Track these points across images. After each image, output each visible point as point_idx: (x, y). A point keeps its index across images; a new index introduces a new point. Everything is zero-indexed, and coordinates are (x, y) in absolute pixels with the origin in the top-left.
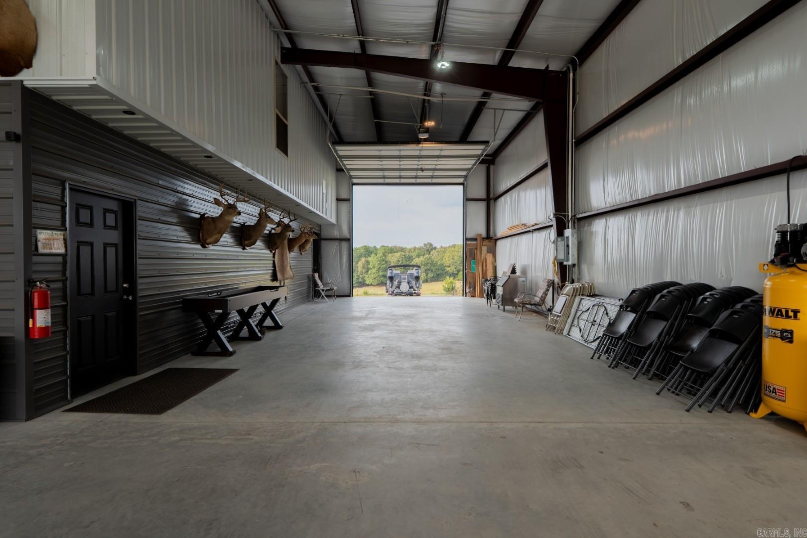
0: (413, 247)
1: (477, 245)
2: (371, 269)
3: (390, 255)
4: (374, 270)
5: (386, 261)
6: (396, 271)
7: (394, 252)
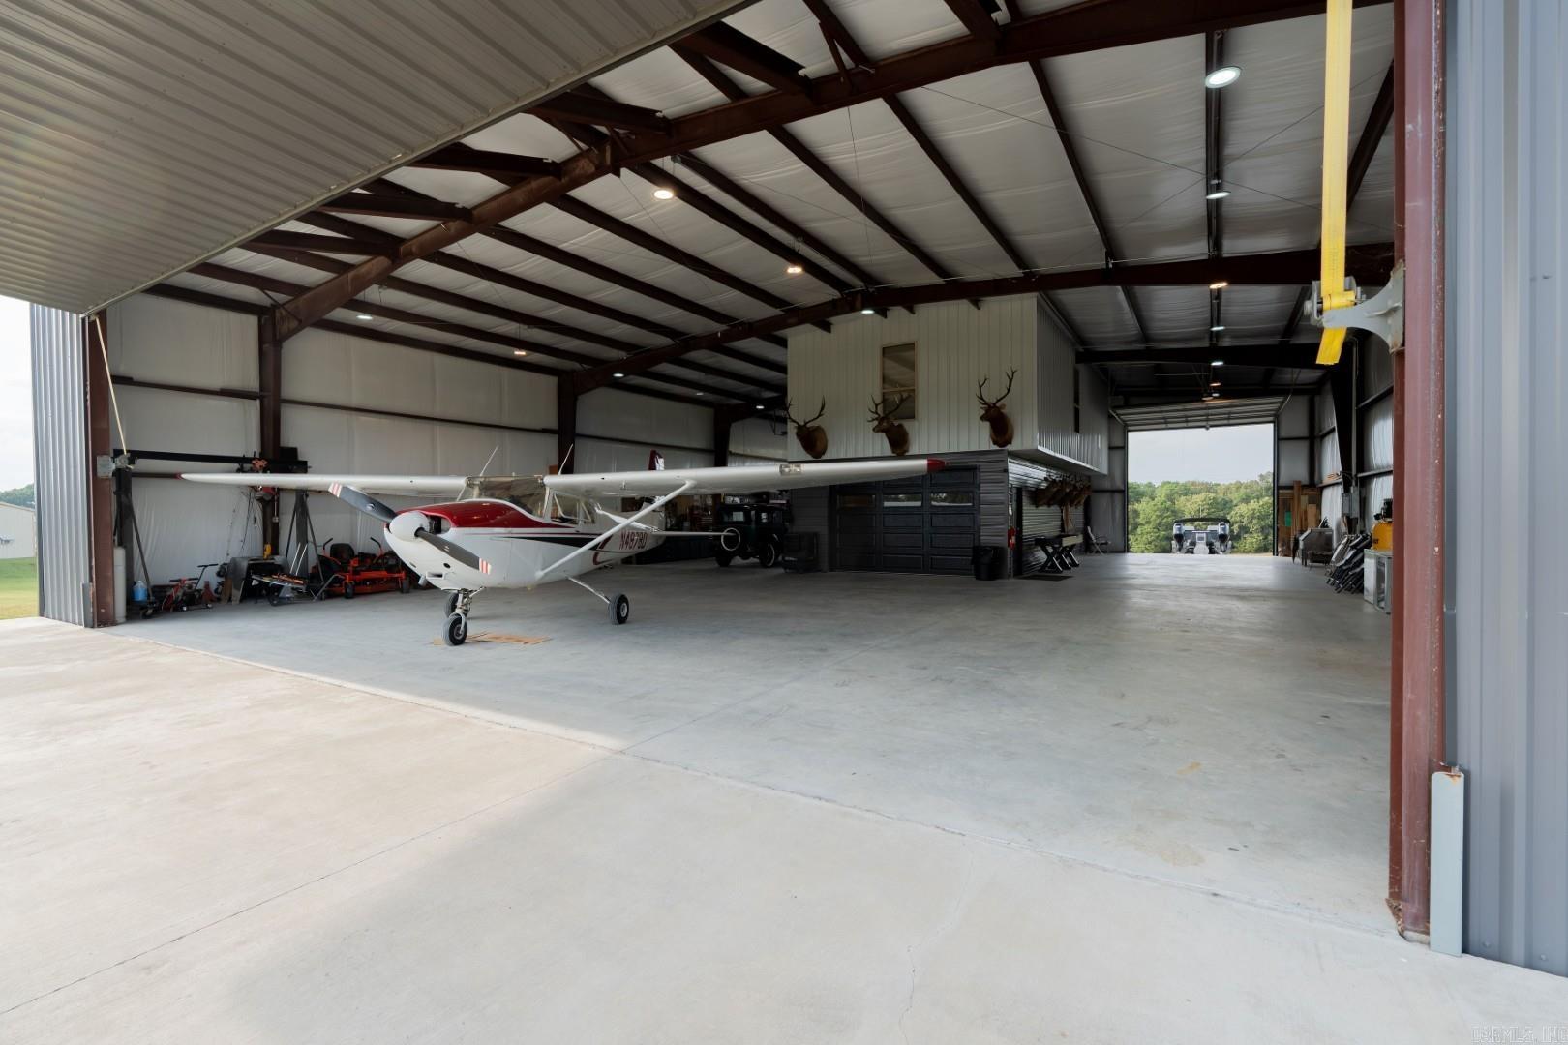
0: (1234, 482)
1: (1293, 494)
2: (1142, 525)
3: (1183, 498)
4: (1148, 528)
5: (1173, 511)
6: (1188, 527)
7: (1192, 494)
